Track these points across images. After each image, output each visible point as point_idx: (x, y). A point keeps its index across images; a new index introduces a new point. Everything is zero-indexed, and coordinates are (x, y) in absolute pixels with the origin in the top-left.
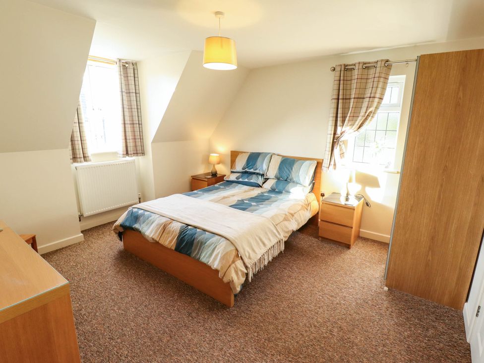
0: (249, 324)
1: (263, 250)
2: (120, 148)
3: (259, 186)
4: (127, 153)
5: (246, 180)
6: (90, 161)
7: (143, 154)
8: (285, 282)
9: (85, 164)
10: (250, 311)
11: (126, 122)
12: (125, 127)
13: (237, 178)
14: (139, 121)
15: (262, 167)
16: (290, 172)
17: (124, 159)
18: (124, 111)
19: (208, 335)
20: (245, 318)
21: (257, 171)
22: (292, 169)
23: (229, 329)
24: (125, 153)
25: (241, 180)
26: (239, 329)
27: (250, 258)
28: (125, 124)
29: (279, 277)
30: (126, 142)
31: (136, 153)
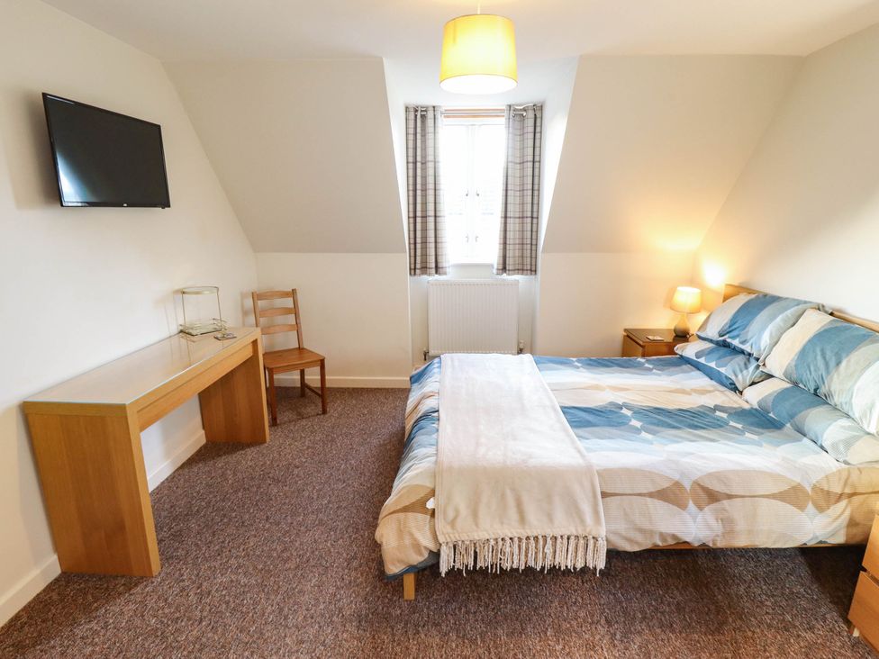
0: (382, 649)
1: (512, 530)
2: (494, 257)
3: (734, 388)
4: (504, 269)
5: (713, 365)
6: (445, 274)
7: (533, 271)
8: (559, 647)
9: (437, 277)
10: (418, 632)
11: (508, 215)
12: (505, 223)
13: (698, 355)
14: (532, 211)
15: (759, 338)
16: (828, 372)
17: (499, 277)
18: (506, 196)
19: (322, 607)
20: (393, 635)
21: (747, 348)
22: (838, 364)
23: (351, 627)
24: (501, 267)
25: (702, 360)
26: (359, 640)
27: (453, 523)
28: (506, 217)
29: (565, 625)
30: (505, 249)
31: (521, 270)
